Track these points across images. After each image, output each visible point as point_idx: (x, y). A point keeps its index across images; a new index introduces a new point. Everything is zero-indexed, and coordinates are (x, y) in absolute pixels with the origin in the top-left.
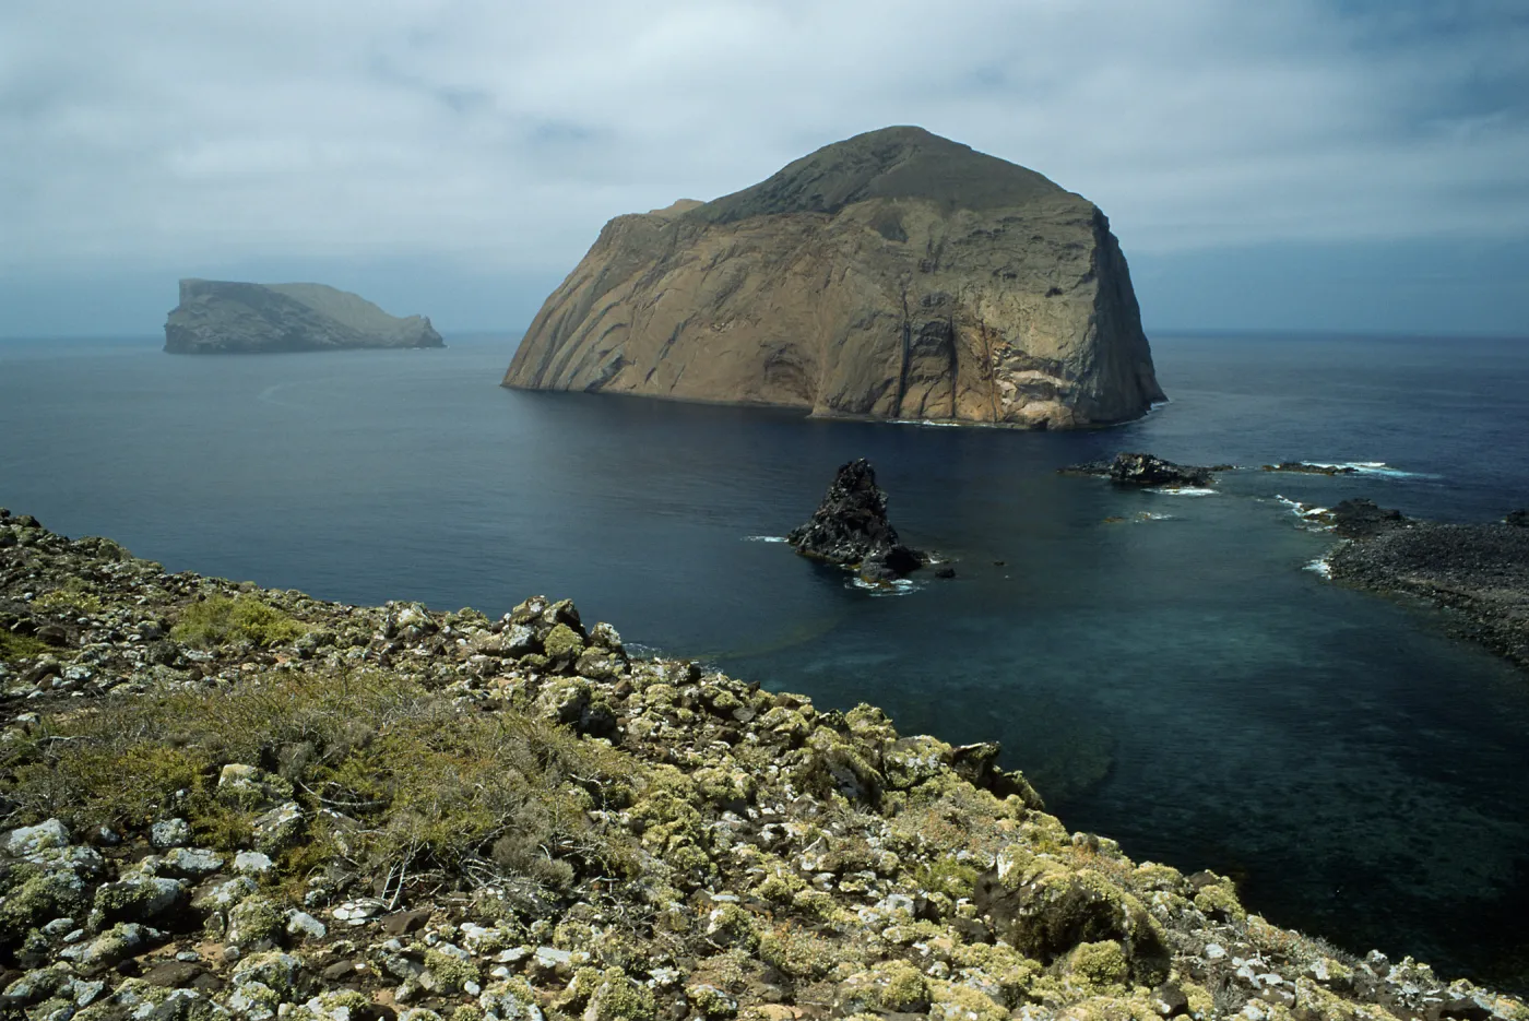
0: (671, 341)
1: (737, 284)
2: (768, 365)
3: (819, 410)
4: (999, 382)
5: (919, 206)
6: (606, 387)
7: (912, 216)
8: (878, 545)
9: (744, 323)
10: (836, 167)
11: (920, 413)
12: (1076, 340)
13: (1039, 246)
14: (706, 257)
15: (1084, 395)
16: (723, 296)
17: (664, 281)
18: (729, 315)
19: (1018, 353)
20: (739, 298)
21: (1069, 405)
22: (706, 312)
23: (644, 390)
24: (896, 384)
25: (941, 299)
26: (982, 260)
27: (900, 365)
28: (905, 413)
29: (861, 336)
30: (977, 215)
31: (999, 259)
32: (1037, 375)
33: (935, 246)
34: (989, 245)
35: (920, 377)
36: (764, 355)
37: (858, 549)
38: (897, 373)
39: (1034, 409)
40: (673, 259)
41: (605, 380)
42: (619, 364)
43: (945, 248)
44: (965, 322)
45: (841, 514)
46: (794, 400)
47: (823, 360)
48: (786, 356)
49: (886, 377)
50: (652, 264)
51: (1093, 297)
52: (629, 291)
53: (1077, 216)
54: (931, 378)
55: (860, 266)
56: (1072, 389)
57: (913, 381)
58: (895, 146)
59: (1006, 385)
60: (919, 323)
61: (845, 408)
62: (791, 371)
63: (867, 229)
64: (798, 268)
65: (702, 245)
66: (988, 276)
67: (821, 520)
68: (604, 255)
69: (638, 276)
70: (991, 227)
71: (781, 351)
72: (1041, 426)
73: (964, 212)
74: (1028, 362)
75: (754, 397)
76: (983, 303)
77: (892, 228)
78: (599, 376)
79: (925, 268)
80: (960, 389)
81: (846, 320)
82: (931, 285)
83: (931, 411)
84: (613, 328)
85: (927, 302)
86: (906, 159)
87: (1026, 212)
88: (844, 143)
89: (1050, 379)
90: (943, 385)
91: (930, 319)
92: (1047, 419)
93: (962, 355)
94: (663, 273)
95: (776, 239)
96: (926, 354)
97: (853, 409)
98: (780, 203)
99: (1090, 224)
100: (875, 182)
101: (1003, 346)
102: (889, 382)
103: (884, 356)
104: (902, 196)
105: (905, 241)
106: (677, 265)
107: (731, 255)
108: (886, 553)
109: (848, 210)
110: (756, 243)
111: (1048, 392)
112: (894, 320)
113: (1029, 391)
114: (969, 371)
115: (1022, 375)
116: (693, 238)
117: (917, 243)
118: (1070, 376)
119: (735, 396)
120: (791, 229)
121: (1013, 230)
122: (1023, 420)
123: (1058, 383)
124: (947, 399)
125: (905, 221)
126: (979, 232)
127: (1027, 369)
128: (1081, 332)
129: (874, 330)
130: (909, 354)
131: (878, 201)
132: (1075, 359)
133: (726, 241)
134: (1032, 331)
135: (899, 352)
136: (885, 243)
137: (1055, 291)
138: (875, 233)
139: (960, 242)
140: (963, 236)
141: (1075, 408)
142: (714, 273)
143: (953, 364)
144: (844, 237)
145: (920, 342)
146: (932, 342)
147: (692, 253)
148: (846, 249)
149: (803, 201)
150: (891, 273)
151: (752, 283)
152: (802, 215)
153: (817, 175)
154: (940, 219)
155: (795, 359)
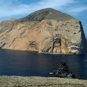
0: (14, 41)
1: (24, 32)
2: (30, 44)
3: (40, 52)
4: (68, 47)
5: (54, 20)
6: (2, 48)
7: (53, 22)
8: (70, 74)
9: (26, 38)
10: (39, 14)
11: (56, 52)
12: (79, 41)
13: (72, 26)
14: (19, 28)
15: (81, 49)
16: (22, 34)
17: (12, 31)
18: (23, 37)
19: (70, 43)
20: (25, 34)
21: (79, 50)
22: (19, 36)
23: (9, 48)
24: (52, 47)
25: (58, 35)
26: (64, 29)
27: (52, 45)
28: (54, 52)
29: (46, 40)
30: (63, 22)
31: (66, 29)
32: (74, 46)
33: (57, 27)
34: (65, 26)
35: (56, 47)
36: (30, 43)
37: (66, 74)
38: (52, 46)
39: (74, 51)
40: (13, 28)
41: (2, 47)
42: (4, 44)
43: (58, 27)
44: (62, 38)
45: (63, 70)
46: (35, 50)
47: (40, 44)
48: (33, 43)
49: (50, 46)
50: (10, 28)
51: (81, 34)
52: (6, 33)
53: (77, 22)
54: (57, 47)
55: (45, 30)
56: (79, 48)
57: (54, 47)
58: (49, 11)
59: (69, 48)
60: (55, 38)
61: (44, 51)
62: (34, 45)
63: (46, 24)
64: (35, 30)
65: (18, 26)
66: (65, 31)
67: (60, 70)
68: (1, 27)
69: (7, 30)
70: (65, 24)
71: (33, 42)
72: (75, 54)
73: (61, 21)
74: (72, 44)
75: (28, 50)
76: (65, 35)
77: (50, 24)
78: (1, 46)
79: (56, 30)
80: (62, 48)
81: (44, 38)
82: (57, 32)
83: (58, 52)
84: (3, 39)
85: (56, 35)
86: (50, 13)
87: (70, 21)
88: (40, 10)
89: (76, 47)
90: (59, 48)
91: (57, 38)
92: (75, 53)
93: (62, 43)
94: (11, 30)
95: (30, 25)
96: (56, 43)
97: (45, 51)
98: (31, 19)
99: (79, 23)
100: (46, 17)
101: (69, 42)
102: (51, 47)
103: (50, 43)
104: (51, 19)
105: (52, 26)
106: (14, 29)
107: (23, 27)
108: (72, 75)
109: (43, 21)
110: (27, 25)
111: (76, 49)
112: (51, 38)
113: (72, 48)
114: (63, 45)
115: (72, 46)
116: (16, 24)
117: (54, 26)
118: (79, 46)
119: (25, 49)
120: (33, 23)
121: (68, 24)
122: (72, 53)
123: (77, 47)
124: (60, 50)
125: (52, 23)
126: (63, 25)
127: (72, 45)
128: (80, 40)
129: (48, 39)
130: (54, 43)
131: (47, 20)
132: (79, 43)
133: (22, 25)
134: (72, 39)
135: (52, 43)
136: (49, 26)
137: (75, 33)
138: (47, 25)
139: (60, 26)
140: (61, 25)
141: (80, 51)
142: (20, 30)
143: (60, 45)
144: (42, 25)
145: (55, 41)
146: (57, 41)
147: (16, 27)
148: (43, 27)
149: (34, 19)
150: (50, 31)
151: (27, 32)
152: (34, 21)
153: (36, 15)
154: (57, 22)
155: (35, 44)
